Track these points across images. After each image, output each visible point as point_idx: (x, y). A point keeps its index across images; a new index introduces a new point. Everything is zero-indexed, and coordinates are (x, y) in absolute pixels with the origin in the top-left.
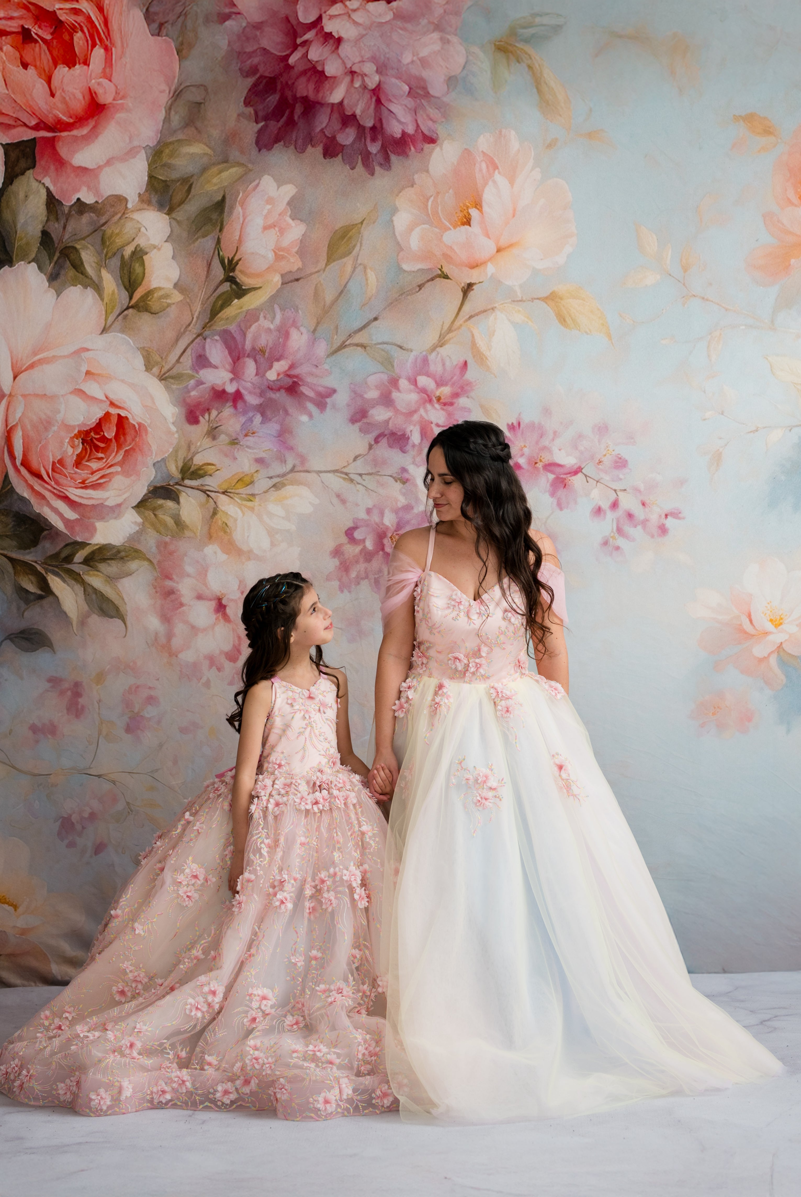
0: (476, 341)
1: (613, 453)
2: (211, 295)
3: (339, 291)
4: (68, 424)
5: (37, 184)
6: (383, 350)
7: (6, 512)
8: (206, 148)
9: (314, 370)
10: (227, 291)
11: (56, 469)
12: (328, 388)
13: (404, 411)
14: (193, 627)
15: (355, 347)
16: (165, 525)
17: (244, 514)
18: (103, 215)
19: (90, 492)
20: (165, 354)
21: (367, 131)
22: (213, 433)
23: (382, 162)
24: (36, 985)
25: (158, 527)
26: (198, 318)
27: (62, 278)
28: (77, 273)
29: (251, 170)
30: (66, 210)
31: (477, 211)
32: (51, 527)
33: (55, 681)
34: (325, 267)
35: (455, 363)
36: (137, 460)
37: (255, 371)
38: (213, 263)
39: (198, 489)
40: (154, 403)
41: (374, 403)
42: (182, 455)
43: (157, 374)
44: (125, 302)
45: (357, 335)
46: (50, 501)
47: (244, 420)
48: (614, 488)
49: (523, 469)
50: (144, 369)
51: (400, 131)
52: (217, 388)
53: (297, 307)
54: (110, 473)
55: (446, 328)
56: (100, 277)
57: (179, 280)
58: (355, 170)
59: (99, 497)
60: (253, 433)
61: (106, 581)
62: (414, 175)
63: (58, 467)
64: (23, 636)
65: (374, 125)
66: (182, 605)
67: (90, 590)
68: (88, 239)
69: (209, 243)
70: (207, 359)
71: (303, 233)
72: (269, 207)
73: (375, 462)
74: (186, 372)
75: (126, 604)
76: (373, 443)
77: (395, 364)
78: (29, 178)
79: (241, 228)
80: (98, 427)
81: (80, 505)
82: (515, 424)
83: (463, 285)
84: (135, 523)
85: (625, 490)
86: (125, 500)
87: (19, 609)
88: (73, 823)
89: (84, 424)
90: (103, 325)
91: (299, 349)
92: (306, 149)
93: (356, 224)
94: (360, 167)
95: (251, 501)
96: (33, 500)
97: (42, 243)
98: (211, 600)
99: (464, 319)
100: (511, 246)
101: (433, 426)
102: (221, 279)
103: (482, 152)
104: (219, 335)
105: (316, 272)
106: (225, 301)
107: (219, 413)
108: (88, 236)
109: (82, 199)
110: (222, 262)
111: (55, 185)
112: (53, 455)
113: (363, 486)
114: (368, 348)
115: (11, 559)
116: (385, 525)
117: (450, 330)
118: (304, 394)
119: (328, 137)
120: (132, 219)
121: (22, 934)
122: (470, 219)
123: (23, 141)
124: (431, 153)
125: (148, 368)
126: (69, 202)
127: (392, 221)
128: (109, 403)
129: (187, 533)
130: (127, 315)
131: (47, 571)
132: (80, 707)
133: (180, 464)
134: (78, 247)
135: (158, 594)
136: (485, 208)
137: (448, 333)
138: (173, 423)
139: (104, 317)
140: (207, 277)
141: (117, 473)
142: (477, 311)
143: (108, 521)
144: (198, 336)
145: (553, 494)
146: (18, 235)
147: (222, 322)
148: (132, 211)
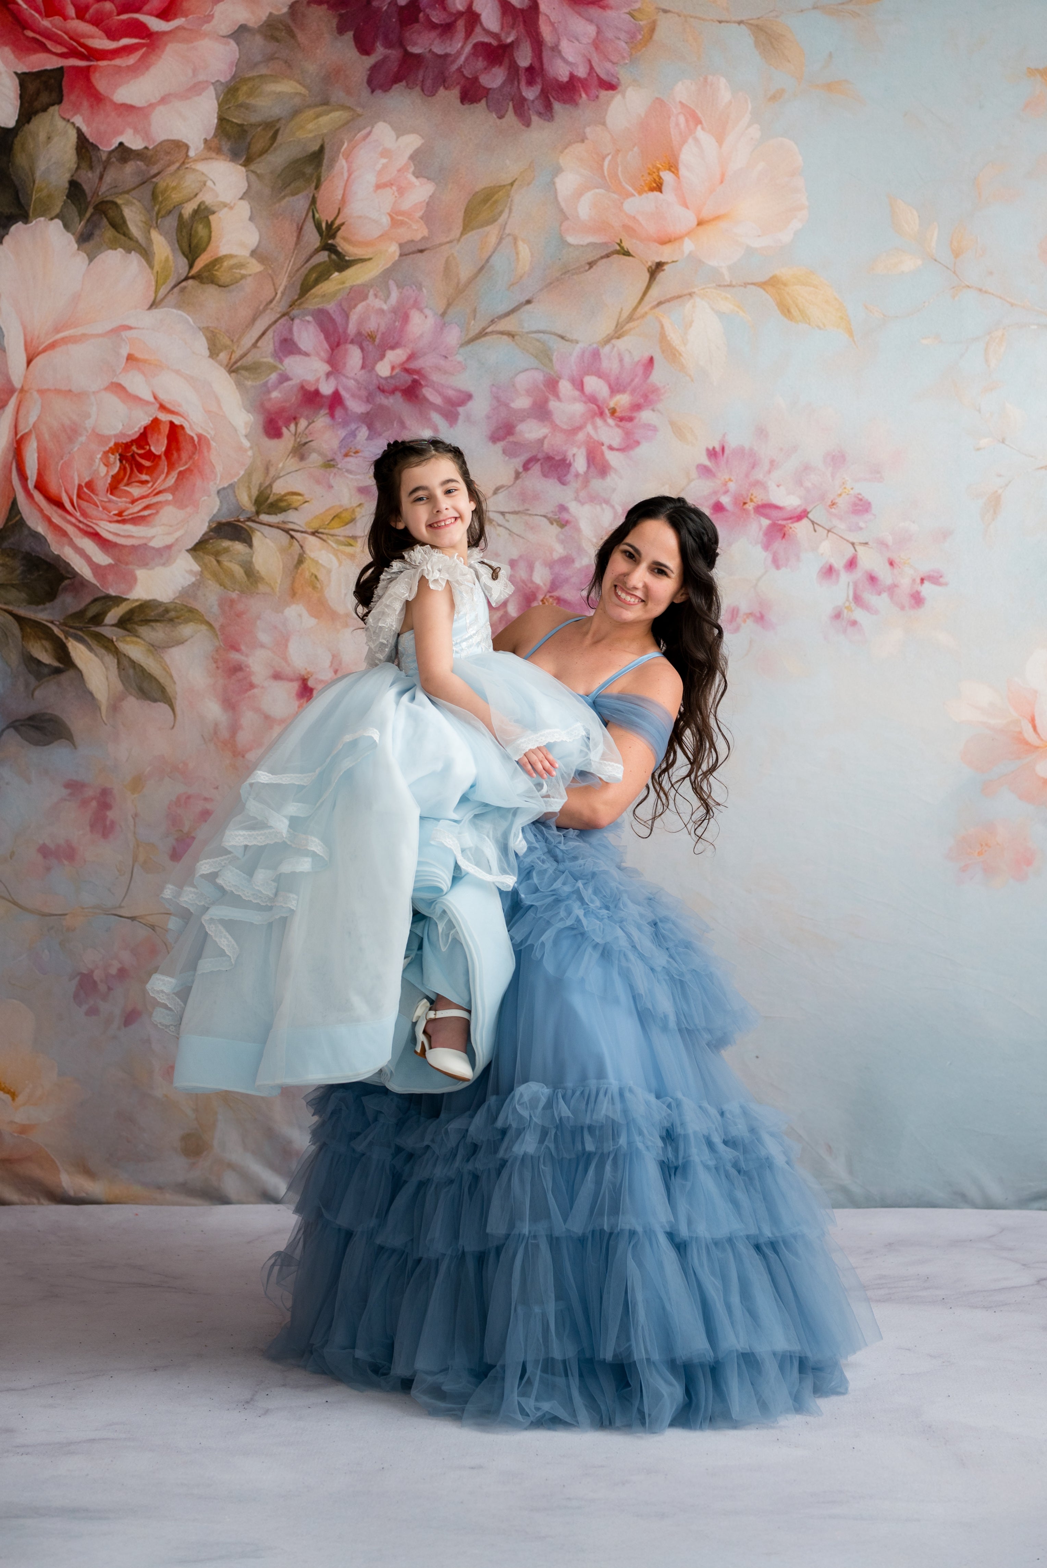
0: (667, 333)
1: (852, 492)
2: (303, 266)
3: (479, 267)
4: (100, 433)
5: (64, 123)
6: (538, 340)
7: (12, 553)
8: (298, 86)
9: (442, 362)
10: (325, 262)
11: (83, 496)
12: (460, 391)
13: (565, 427)
14: (267, 717)
15: (500, 336)
16: (231, 575)
17: (340, 564)
18: (154, 163)
19: (129, 528)
20: (237, 336)
21: (522, 73)
22: (300, 451)
23: (542, 110)
24: (40, 1203)
25: (222, 578)
26: (283, 294)
27: (96, 239)
28: (116, 234)
29: (359, 115)
30: (104, 157)
31: (671, 174)
32: (74, 575)
33: (74, 787)
34: (461, 237)
35: (636, 359)
36: (194, 485)
37: (360, 362)
38: (305, 227)
39: (278, 528)
40: (220, 407)
41: (524, 416)
42: (257, 479)
43: (225, 362)
44: (183, 270)
45: (503, 320)
46: (74, 539)
47: (344, 434)
48: (852, 540)
49: (727, 511)
50: (207, 353)
51: (568, 73)
52: (308, 387)
53: (421, 284)
54: (157, 503)
55: (625, 314)
56: (149, 240)
57: (258, 246)
58: (504, 120)
59: (142, 534)
60: (356, 452)
61: (149, 651)
62: (585, 128)
63: (85, 493)
64: (31, 723)
65: (531, 64)
66: (252, 686)
67: (126, 663)
68: (133, 192)
69: (300, 203)
70: (294, 344)
71: (430, 194)
72: (384, 161)
73: (524, 497)
74: (265, 360)
75: (175, 683)
76: (521, 470)
77: (554, 358)
78: (53, 116)
79: (346, 185)
80: (143, 438)
81: (115, 545)
82: (718, 449)
83: (650, 264)
84: (191, 572)
85: (867, 543)
86: (177, 540)
87: (27, 685)
88: (95, 982)
89: (122, 434)
90: (152, 299)
91: (422, 335)
92: (436, 91)
93: (504, 186)
94: (510, 116)
95: (351, 545)
96: (50, 537)
97: (68, 196)
98: (291, 680)
99: (651, 305)
100: (717, 218)
101: (604, 448)
102: (316, 247)
103: (680, 102)
104: (312, 316)
105: (448, 242)
106: (321, 274)
107: (309, 424)
108: (134, 189)
109: (127, 144)
110: (318, 226)
111: (88, 125)
112: (79, 476)
113: (506, 528)
114: (516, 337)
115: (17, 618)
116: (535, 584)
117: (630, 318)
118: (425, 399)
119: (467, 78)
120: (194, 170)
121: (21, 1132)
122: (661, 184)
123: (46, 70)
124: (608, 103)
125: (214, 351)
126: (108, 146)
127: (554, 184)
128: (157, 405)
129: (262, 588)
130: (185, 288)
131: (67, 635)
132: (108, 823)
133: (255, 493)
134: (119, 201)
135: (220, 671)
136: (683, 171)
137: (627, 323)
138: (246, 436)
139: (153, 288)
140: (297, 243)
141: (167, 503)
142: (669, 296)
143: (153, 568)
144: (283, 315)
145: (767, 547)
146: (36, 185)
147: (316, 300)
148: (195, 161)
